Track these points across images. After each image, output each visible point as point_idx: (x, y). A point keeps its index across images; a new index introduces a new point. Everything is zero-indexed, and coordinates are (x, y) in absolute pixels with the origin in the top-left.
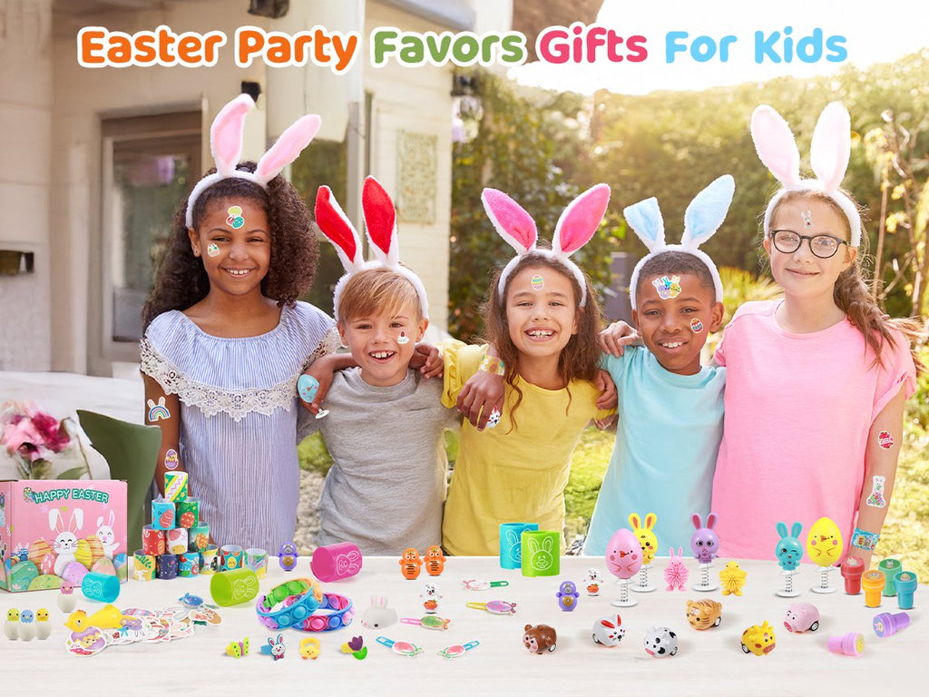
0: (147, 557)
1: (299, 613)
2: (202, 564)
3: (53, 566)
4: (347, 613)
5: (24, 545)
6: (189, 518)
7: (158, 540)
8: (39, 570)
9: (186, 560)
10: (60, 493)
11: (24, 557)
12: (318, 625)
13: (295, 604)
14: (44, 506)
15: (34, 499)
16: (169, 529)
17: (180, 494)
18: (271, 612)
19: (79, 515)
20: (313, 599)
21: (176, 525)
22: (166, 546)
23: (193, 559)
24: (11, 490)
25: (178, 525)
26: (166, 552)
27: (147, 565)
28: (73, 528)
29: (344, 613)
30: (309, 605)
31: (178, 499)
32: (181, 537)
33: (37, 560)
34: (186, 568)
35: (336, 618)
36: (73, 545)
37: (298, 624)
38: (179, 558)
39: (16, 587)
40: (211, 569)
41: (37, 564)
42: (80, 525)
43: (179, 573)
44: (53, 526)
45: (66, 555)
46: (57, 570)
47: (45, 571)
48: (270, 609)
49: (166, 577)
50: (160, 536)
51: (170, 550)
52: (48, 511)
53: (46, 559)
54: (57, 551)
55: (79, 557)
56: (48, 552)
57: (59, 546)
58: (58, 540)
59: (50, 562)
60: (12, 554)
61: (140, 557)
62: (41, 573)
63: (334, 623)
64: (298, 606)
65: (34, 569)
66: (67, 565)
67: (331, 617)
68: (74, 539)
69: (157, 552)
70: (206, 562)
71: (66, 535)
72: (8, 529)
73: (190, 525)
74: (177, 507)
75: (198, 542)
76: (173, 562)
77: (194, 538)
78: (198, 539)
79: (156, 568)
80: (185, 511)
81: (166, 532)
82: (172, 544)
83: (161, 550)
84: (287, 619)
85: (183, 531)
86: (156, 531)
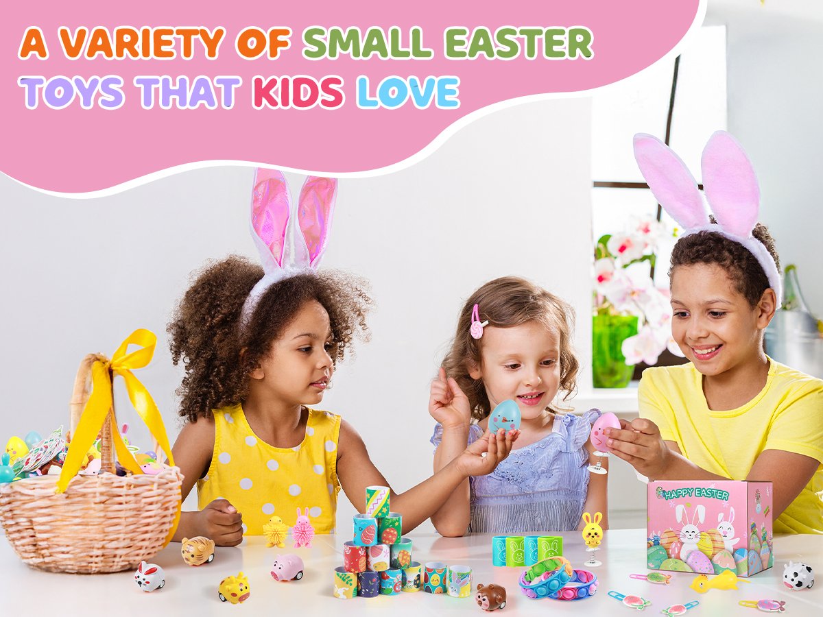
1: (554, 586)
2: (404, 582)
4: (593, 586)
7: (359, 557)
9: (388, 577)
12: (568, 594)
13: (550, 578)
16: (370, 545)
18: (531, 584)
20: (564, 574)
21: (378, 541)
22: (368, 563)
23: (396, 576)
25: (380, 542)
26: (368, 569)
27: (348, 583)
29: (589, 585)
30: (562, 579)
31: (380, 515)
32: (383, 554)
34: (388, 585)
35: (583, 589)
37: (552, 594)
38: (382, 576)
43: (380, 591)
48: (530, 582)
50: (362, 553)
51: (372, 567)
61: (341, 574)
63: (582, 593)
64: (552, 580)
67: (579, 588)
69: (358, 569)
70: (408, 579)
73: (392, 541)
75: (400, 559)
76: (375, 579)
78: (401, 555)
79: (358, 586)
80: (388, 527)
81: (367, 548)
82: (374, 561)
84: (544, 590)
85: (385, 548)
86: (358, 547)
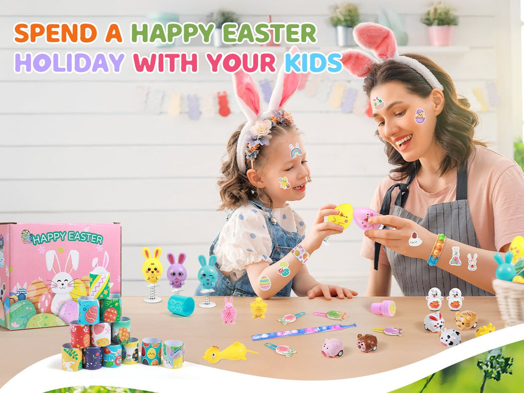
0: (74, 349)
3: (50, 305)
5: (22, 285)
6: (113, 314)
8: (37, 309)
10: (57, 235)
11: (22, 297)
14: (41, 248)
15: (32, 240)
17: (103, 292)
19: (75, 256)
24: (10, 233)
28: (69, 269)
33: (34, 299)
36: (69, 285)
39: (15, 325)
40: (133, 360)
41: (35, 304)
42: (75, 266)
44: (50, 266)
45: (62, 295)
46: (54, 309)
47: (42, 310)
49: (92, 368)
52: (45, 253)
53: (43, 298)
54: (54, 290)
55: (74, 297)
56: (46, 291)
57: (56, 286)
58: (55, 280)
59: (47, 301)
60: (11, 294)
62: (38, 312)
65: (32, 308)
66: (63, 304)
68: (70, 279)
71: (63, 275)
72: (7, 269)
74: (100, 304)
77: (117, 332)
83: (86, 343)
